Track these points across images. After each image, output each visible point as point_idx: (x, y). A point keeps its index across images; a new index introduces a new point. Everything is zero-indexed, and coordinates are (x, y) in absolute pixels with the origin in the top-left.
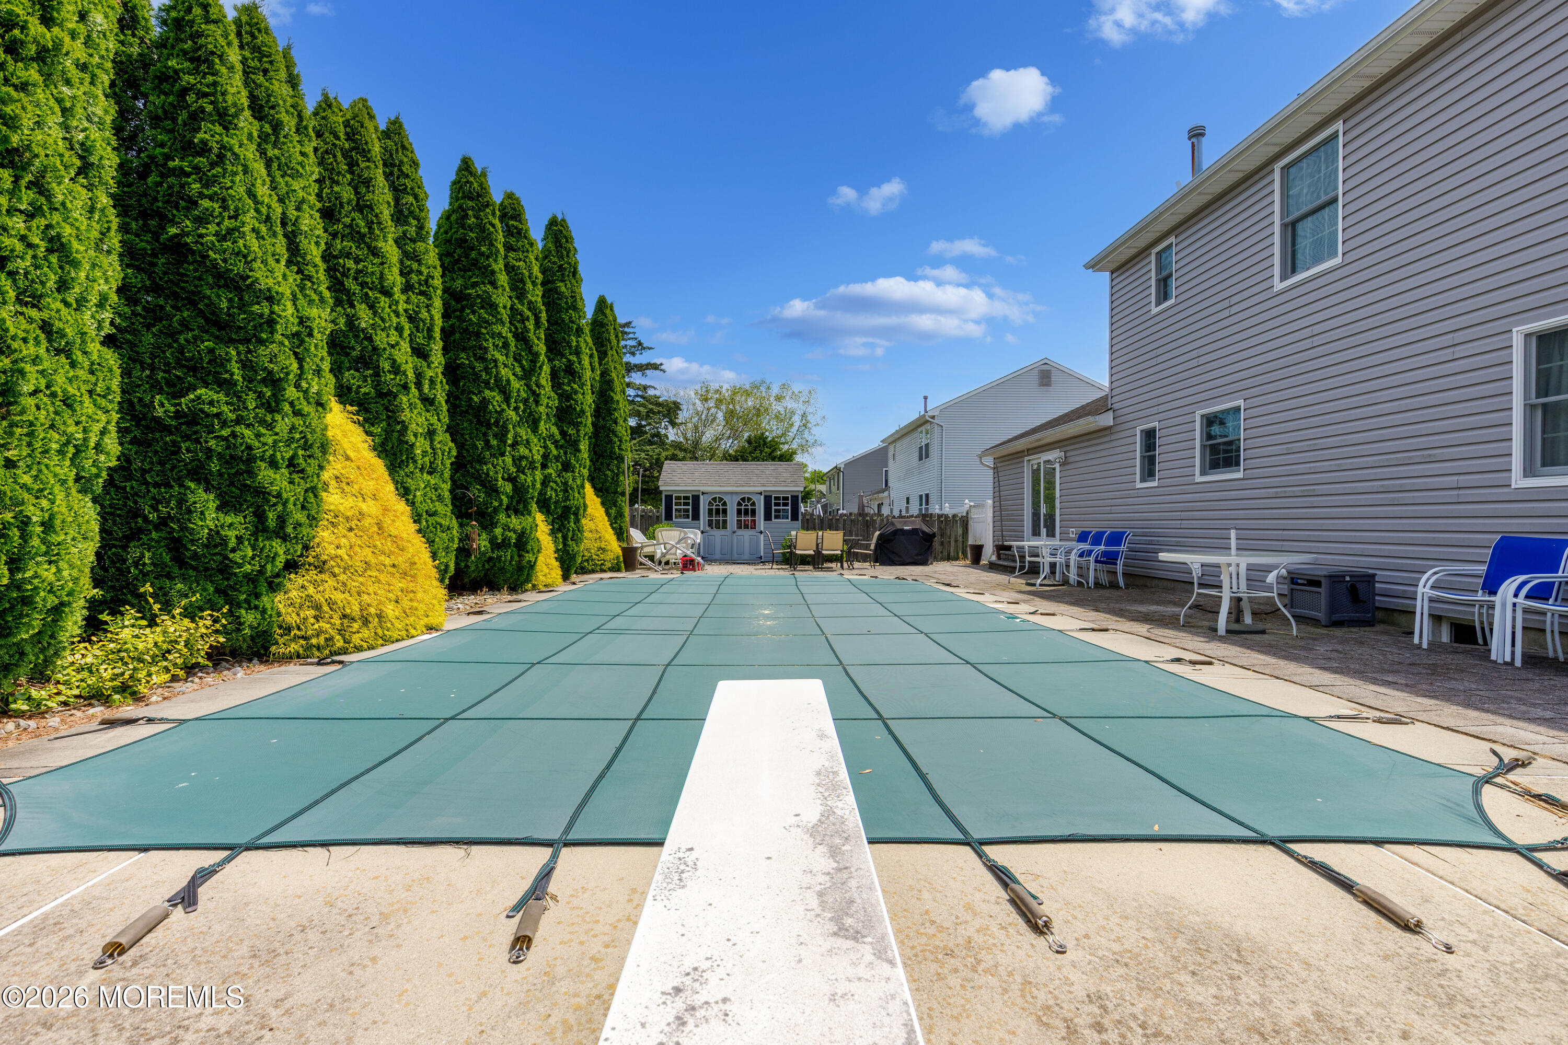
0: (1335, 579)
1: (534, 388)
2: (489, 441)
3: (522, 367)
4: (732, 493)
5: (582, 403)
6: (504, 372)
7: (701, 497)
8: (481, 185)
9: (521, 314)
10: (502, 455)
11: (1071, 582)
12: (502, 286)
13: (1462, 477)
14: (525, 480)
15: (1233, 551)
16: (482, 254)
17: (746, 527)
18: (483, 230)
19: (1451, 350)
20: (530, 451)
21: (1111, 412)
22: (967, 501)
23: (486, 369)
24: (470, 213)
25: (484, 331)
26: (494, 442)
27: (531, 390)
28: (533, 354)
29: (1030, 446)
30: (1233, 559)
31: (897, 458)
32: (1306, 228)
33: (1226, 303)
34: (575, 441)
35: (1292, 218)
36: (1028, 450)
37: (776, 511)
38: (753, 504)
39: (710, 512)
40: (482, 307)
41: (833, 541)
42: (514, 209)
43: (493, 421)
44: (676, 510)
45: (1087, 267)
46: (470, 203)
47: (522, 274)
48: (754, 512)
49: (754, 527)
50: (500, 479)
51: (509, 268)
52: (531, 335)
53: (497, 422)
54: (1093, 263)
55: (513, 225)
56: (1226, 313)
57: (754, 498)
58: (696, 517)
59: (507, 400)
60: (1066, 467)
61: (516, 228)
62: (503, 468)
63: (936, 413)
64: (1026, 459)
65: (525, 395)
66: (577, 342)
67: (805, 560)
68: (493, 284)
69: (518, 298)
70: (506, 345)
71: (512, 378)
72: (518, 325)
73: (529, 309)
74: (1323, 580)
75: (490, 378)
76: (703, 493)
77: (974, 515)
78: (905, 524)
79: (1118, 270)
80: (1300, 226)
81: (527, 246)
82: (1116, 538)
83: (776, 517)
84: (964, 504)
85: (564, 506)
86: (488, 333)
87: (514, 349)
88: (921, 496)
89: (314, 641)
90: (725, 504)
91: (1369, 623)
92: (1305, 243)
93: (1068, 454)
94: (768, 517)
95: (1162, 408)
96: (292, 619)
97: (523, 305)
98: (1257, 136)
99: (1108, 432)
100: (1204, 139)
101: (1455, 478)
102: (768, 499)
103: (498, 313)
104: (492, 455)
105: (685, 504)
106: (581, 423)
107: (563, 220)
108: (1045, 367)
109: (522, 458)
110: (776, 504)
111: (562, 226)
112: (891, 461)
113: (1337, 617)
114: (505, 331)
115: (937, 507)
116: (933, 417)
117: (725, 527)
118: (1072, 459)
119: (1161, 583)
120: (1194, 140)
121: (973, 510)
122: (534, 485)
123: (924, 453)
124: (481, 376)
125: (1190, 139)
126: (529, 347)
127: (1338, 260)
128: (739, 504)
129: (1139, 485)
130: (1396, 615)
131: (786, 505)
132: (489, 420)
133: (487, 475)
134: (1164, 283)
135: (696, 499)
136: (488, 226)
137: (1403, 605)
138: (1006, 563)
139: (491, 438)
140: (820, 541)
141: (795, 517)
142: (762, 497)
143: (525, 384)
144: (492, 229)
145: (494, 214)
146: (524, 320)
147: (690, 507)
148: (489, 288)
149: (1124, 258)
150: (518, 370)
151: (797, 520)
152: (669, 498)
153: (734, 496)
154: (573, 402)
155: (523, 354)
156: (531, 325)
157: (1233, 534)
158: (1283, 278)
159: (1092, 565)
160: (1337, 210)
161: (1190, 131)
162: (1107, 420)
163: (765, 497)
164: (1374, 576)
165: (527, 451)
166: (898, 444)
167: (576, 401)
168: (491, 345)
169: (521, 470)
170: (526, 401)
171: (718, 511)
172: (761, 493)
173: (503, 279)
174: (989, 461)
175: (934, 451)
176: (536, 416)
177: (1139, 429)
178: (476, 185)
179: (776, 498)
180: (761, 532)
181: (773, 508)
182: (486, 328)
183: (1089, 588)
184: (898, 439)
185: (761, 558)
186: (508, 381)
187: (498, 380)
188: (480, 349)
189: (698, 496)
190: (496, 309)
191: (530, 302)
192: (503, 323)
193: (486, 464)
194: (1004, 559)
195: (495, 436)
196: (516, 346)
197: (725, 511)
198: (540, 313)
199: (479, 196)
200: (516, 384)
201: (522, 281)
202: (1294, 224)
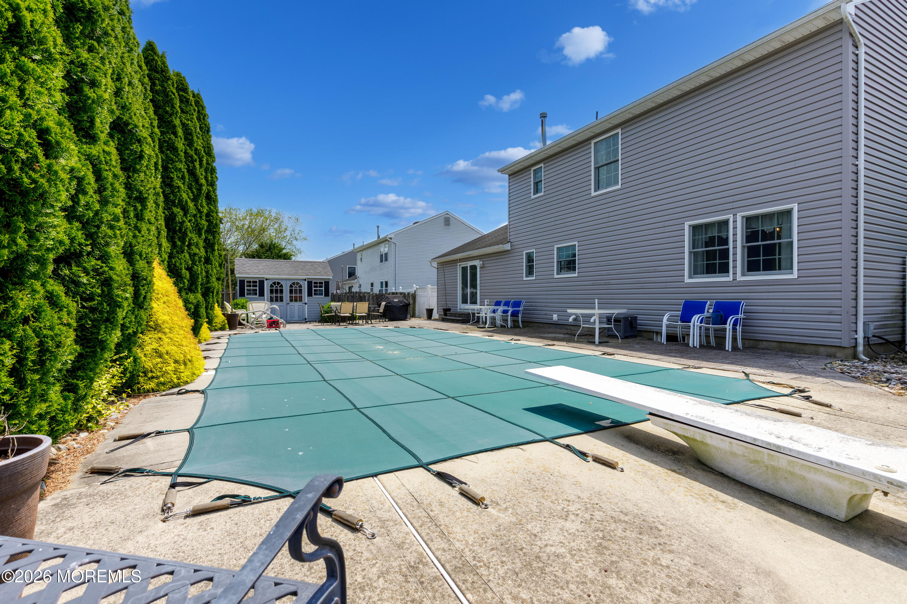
0: (626, 319)
1: (199, 207)
2: (175, 242)
3: (193, 192)
4: (286, 279)
5: (216, 219)
6: (185, 196)
7: (265, 282)
8: (164, 63)
9: (191, 157)
10: (183, 252)
11: (497, 325)
12: (180, 136)
13: (667, 278)
14: (198, 269)
15: (597, 308)
16: (167, 112)
17: (296, 301)
18: (167, 96)
19: (663, 228)
20: (199, 249)
21: (509, 243)
22: (414, 285)
23: (173, 192)
24: (157, 82)
25: (171, 166)
26: (179, 243)
27: (197, 208)
28: (199, 185)
29: (461, 258)
30: (597, 311)
31: (363, 260)
32: (603, 170)
33: (569, 198)
34: (212, 244)
35: (598, 165)
36: (460, 259)
37: (315, 290)
38: (301, 286)
39: (271, 291)
40: (167, 150)
41: (363, 308)
42: (183, 84)
43: (177, 228)
44: (247, 289)
45: (498, 171)
46: (158, 76)
47: (191, 129)
48: (301, 291)
49: (301, 300)
50: (183, 269)
51: (183, 125)
52: (198, 172)
53: (180, 229)
54: (502, 170)
55: (183, 95)
56: (569, 202)
57: (301, 283)
58: (262, 294)
59: (185, 215)
60: (483, 269)
61: (185, 97)
62: (185, 261)
63: (392, 236)
64: (459, 264)
65: (195, 212)
66: (212, 177)
67: (344, 319)
68: (175, 134)
69: (188, 145)
70: (183, 178)
71: (189, 200)
72: (191, 165)
73: (196, 154)
74: (622, 320)
75: (176, 199)
76: (266, 279)
77: (418, 293)
78: (395, 298)
79: (513, 175)
80: (600, 169)
81: (192, 111)
82: (517, 304)
83: (315, 294)
84: (412, 287)
85: (206, 287)
86: (173, 168)
87: (187, 180)
88: (382, 283)
89: (162, 379)
90: (281, 286)
91: (635, 336)
92: (603, 176)
93: (485, 263)
94: (310, 294)
95: (536, 243)
96: (148, 365)
97: (192, 150)
98: (587, 127)
99: (508, 253)
100: (546, 119)
101: (665, 278)
102: (310, 283)
103: (179, 154)
104: (177, 252)
105: (254, 286)
106: (215, 232)
107: (198, 94)
108: (447, 216)
109: (195, 254)
110: (315, 287)
111: (199, 98)
112: (359, 262)
113: (626, 334)
114: (181, 166)
115: (394, 288)
116: (391, 238)
117: (282, 300)
118: (487, 265)
119: (536, 325)
120: (542, 118)
121: (418, 290)
122: (201, 273)
123: (384, 258)
124: (170, 197)
125: (541, 117)
126: (197, 181)
127: (619, 187)
128: (291, 286)
129: (525, 279)
130: (642, 333)
131: (321, 287)
132: (175, 228)
133: (175, 265)
134: (537, 184)
135: (262, 283)
136: (170, 93)
137: (646, 329)
138: (453, 318)
139: (176, 240)
140: (355, 308)
141: (327, 294)
142: (306, 282)
143: (195, 205)
144: (173, 96)
145: (173, 86)
146: (193, 161)
147: (258, 288)
148: (172, 137)
149: (517, 170)
150: (191, 194)
151: (328, 296)
152: (242, 282)
153: (288, 282)
154: (211, 218)
155: (193, 184)
156: (197, 164)
157: (596, 301)
158: (595, 191)
159: (509, 317)
160: (618, 166)
161: (541, 114)
162: (508, 247)
163: (308, 282)
164: (637, 317)
165: (198, 251)
166: (364, 253)
167: (212, 216)
168: (175, 176)
169: (194, 263)
170: (195, 216)
171: (276, 291)
172: (305, 280)
173: (180, 132)
174: (435, 264)
175: (391, 258)
176: (201, 227)
177: (524, 252)
178: (159, 63)
179: (315, 283)
180: (306, 304)
181: (313, 289)
182: (171, 164)
183: (508, 328)
184: (365, 249)
185: (306, 319)
186: (186, 201)
187: (180, 201)
188: (168, 178)
189: (263, 281)
190: (177, 152)
191: (196, 149)
192: (181, 161)
193: (173, 258)
194: (449, 316)
195: (179, 238)
196: (189, 179)
197: (282, 291)
198: (202, 157)
199: (162, 71)
200: (191, 205)
201: (191, 134)
202: (599, 168)
